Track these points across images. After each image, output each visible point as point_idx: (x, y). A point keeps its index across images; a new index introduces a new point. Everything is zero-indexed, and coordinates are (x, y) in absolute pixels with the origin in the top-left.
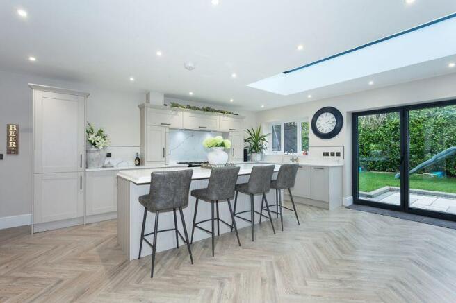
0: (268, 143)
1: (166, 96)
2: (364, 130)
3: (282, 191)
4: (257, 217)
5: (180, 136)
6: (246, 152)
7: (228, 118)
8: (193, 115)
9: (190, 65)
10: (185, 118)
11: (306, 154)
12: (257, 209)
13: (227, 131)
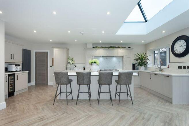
6: (134, 66)
8: (104, 50)
9: (82, 33)
13: (123, 56)
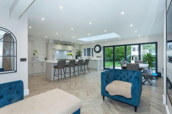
0: (83, 54)
1: (54, 40)
2: (110, 50)
3: (86, 66)
4: (80, 72)
5: (57, 52)
6: (76, 56)
7: (71, 47)
10: (59, 47)
11: (93, 57)
12: (80, 70)
13: (71, 50)
